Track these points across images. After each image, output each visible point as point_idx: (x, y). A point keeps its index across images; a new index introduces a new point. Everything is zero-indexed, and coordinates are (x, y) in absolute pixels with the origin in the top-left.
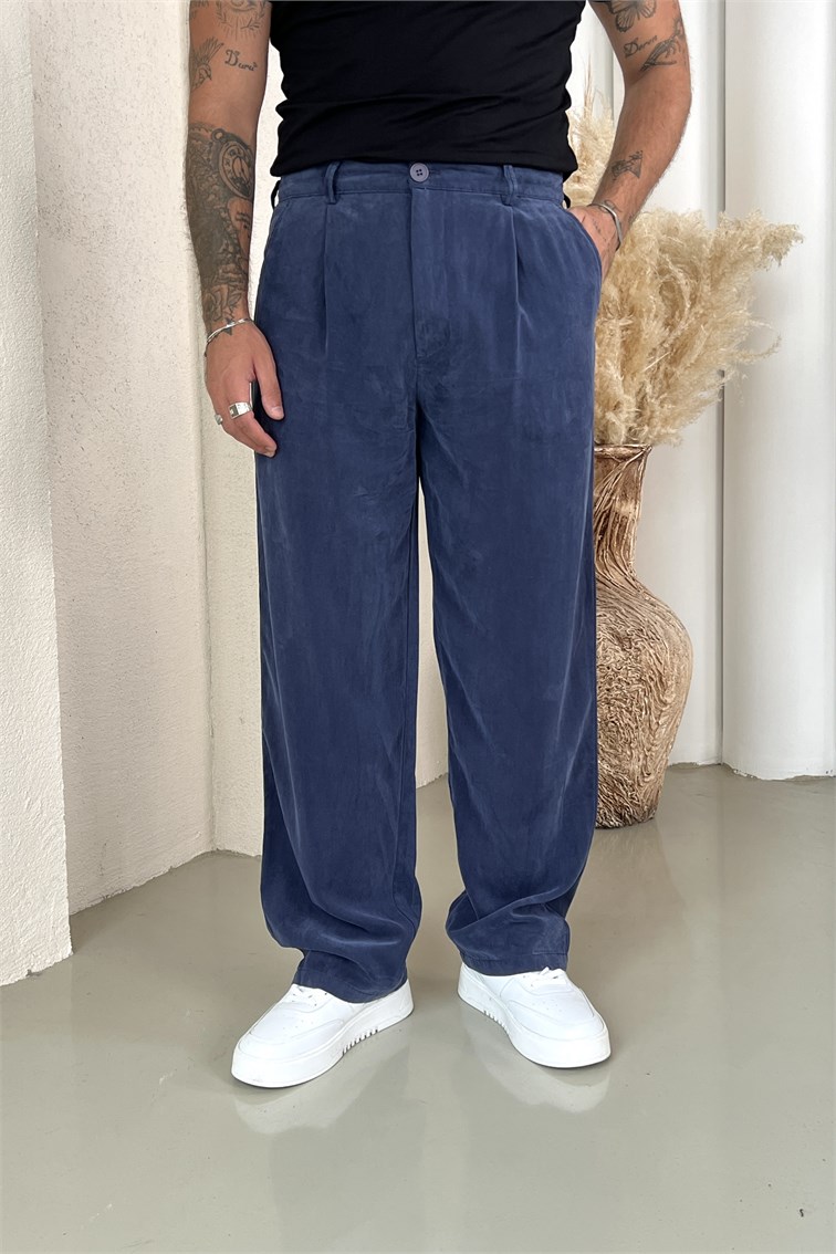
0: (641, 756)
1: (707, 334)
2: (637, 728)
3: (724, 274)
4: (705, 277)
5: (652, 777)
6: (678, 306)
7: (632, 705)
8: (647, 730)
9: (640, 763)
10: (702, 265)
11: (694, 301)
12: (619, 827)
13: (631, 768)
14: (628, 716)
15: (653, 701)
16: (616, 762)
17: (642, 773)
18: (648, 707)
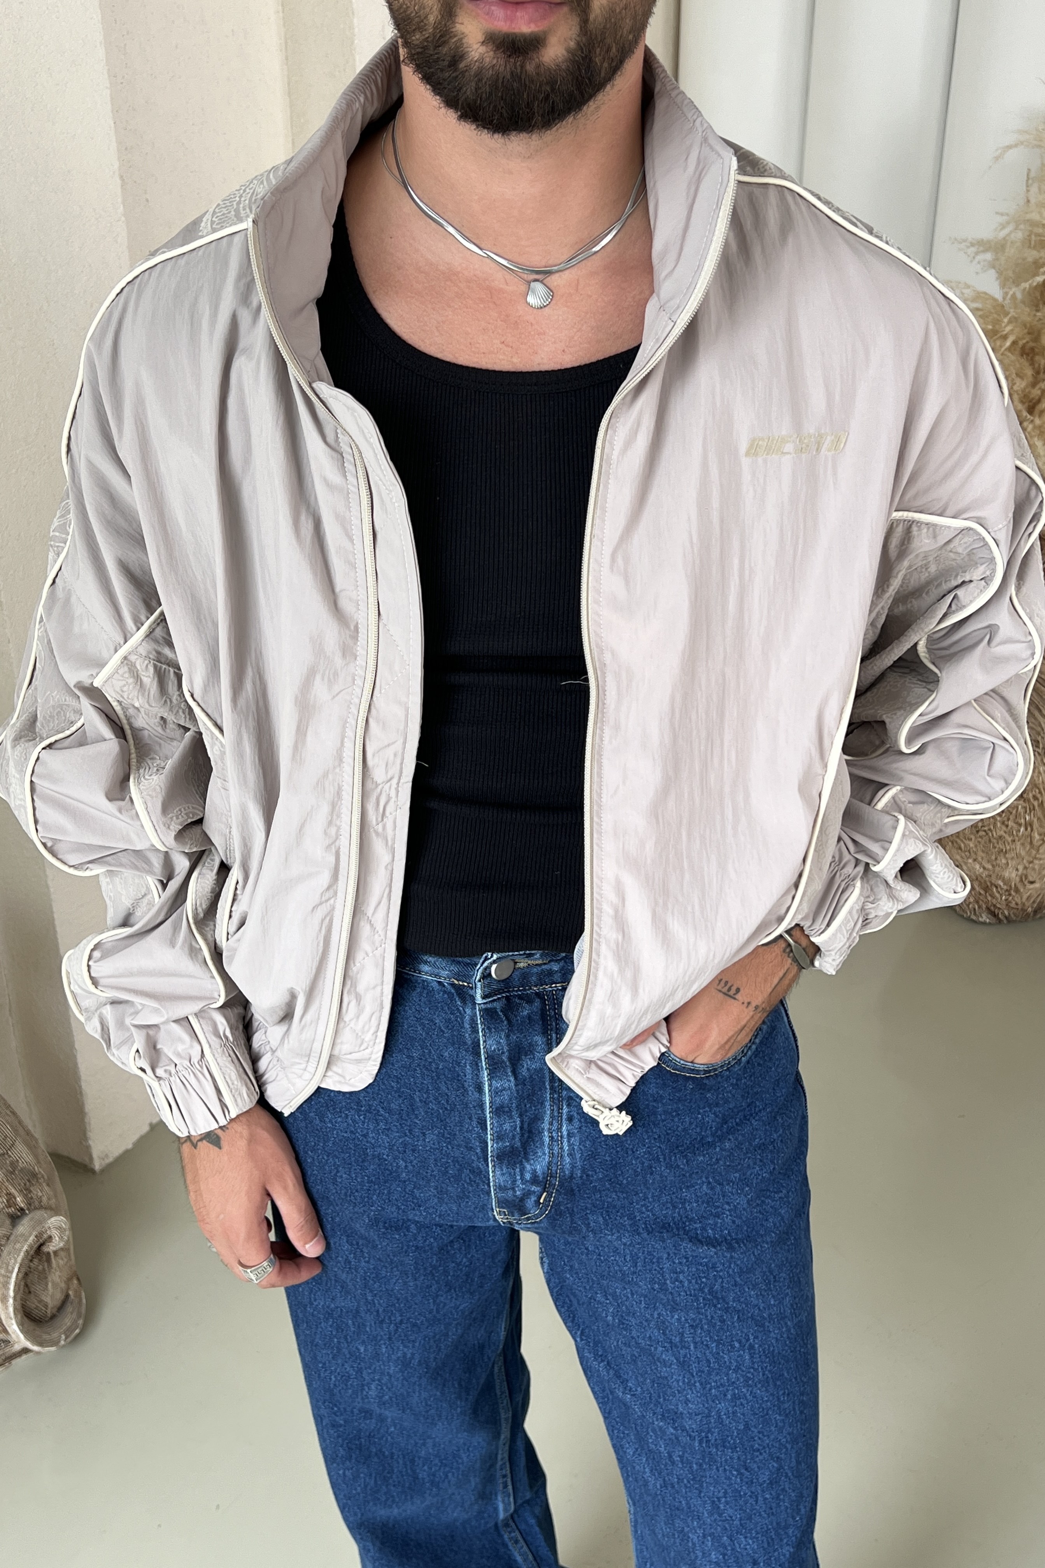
0: (1020, 868)
2: (1014, 841)
5: (1037, 885)
7: (1008, 819)
8: (1028, 847)
9: (1020, 873)
12: (990, 923)
13: (1007, 874)
14: (1004, 828)
15: (1035, 820)
16: (989, 866)
17: (1021, 880)
18: (1029, 825)
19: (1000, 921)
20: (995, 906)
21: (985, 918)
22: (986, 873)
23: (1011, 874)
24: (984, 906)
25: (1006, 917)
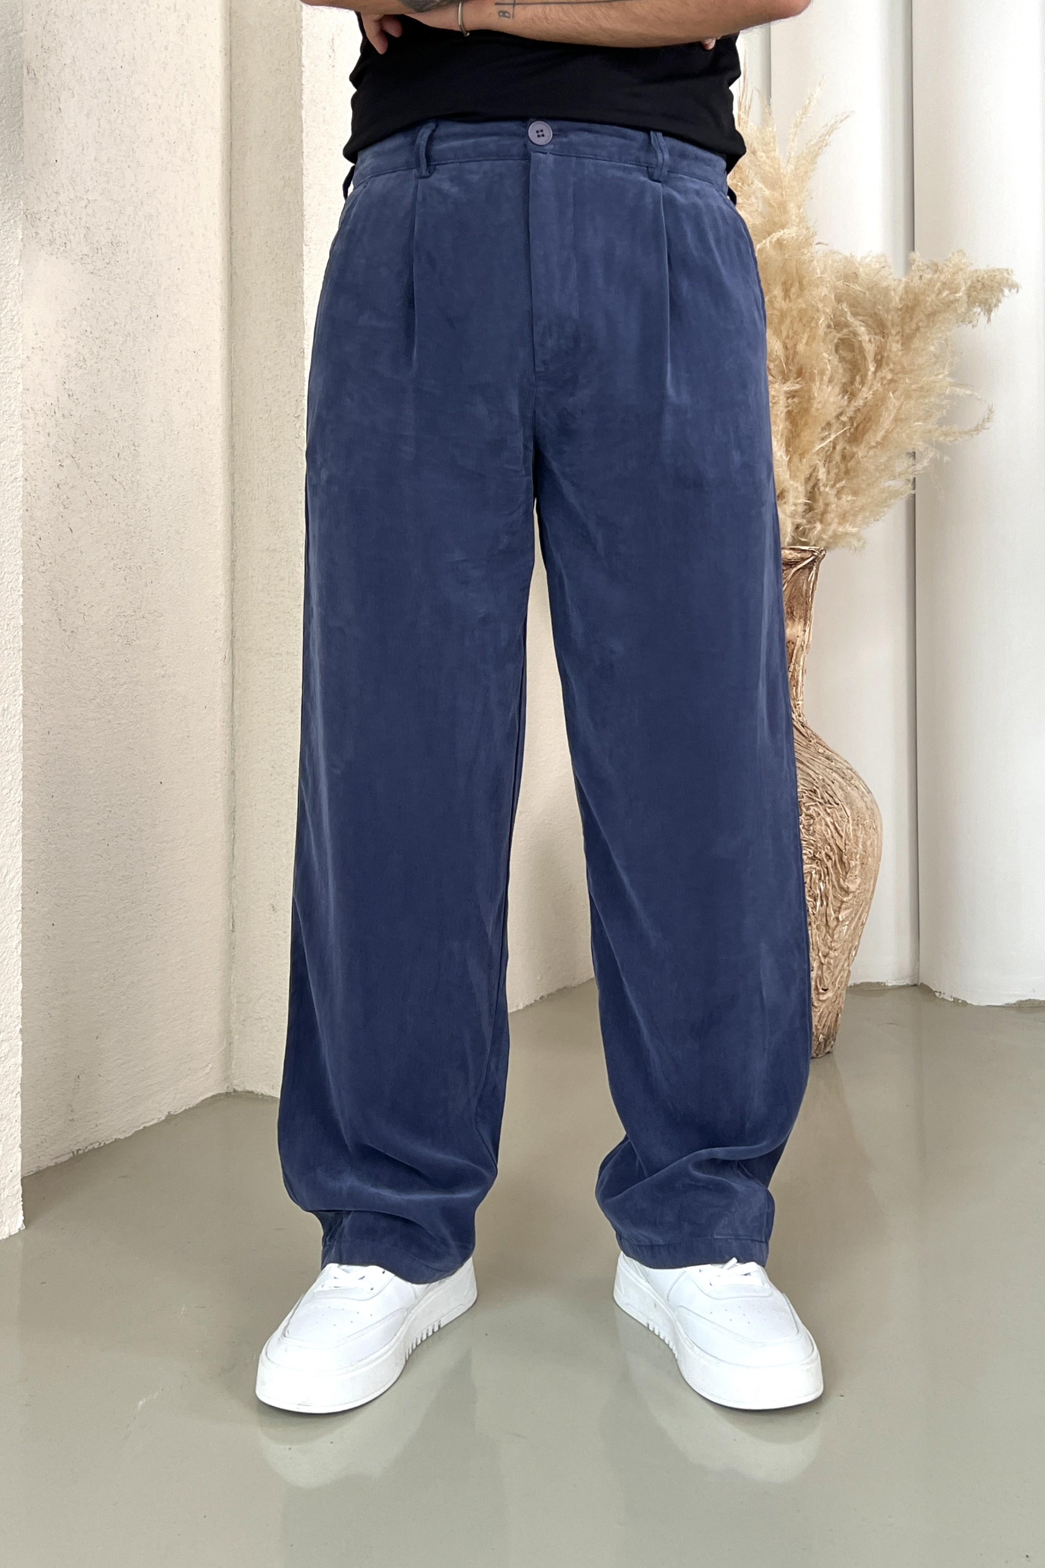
1: (897, 404)
3: (918, 329)
4: (894, 332)
6: (859, 370)
10: (889, 318)
11: (879, 364)
15: (831, 888)
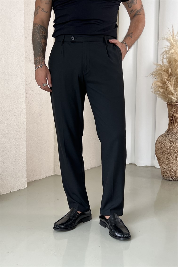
2: (173, 160)
13: (173, 168)
14: (171, 157)
16: (170, 167)
17: (176, 170)
18: (176, 156)
19: (173, 179)
20: (172, 176)
21: (171, 179)
22: (170, 168)
23: (174, 168)
24: (170, 177)
25: (175, 179)
